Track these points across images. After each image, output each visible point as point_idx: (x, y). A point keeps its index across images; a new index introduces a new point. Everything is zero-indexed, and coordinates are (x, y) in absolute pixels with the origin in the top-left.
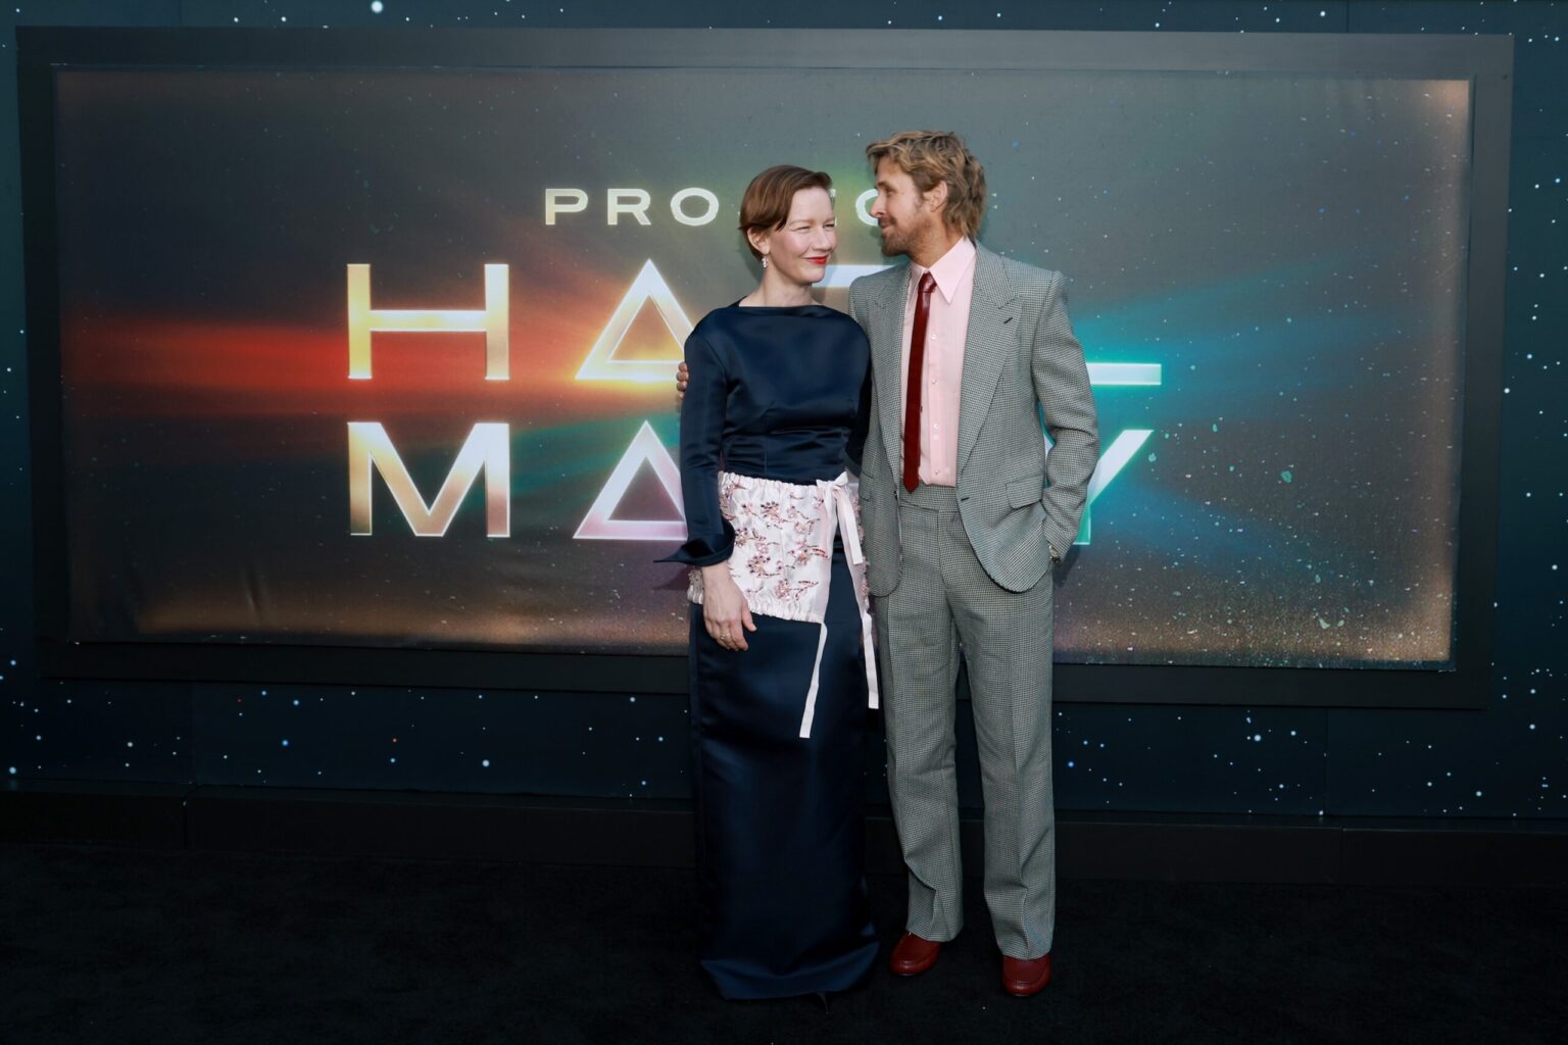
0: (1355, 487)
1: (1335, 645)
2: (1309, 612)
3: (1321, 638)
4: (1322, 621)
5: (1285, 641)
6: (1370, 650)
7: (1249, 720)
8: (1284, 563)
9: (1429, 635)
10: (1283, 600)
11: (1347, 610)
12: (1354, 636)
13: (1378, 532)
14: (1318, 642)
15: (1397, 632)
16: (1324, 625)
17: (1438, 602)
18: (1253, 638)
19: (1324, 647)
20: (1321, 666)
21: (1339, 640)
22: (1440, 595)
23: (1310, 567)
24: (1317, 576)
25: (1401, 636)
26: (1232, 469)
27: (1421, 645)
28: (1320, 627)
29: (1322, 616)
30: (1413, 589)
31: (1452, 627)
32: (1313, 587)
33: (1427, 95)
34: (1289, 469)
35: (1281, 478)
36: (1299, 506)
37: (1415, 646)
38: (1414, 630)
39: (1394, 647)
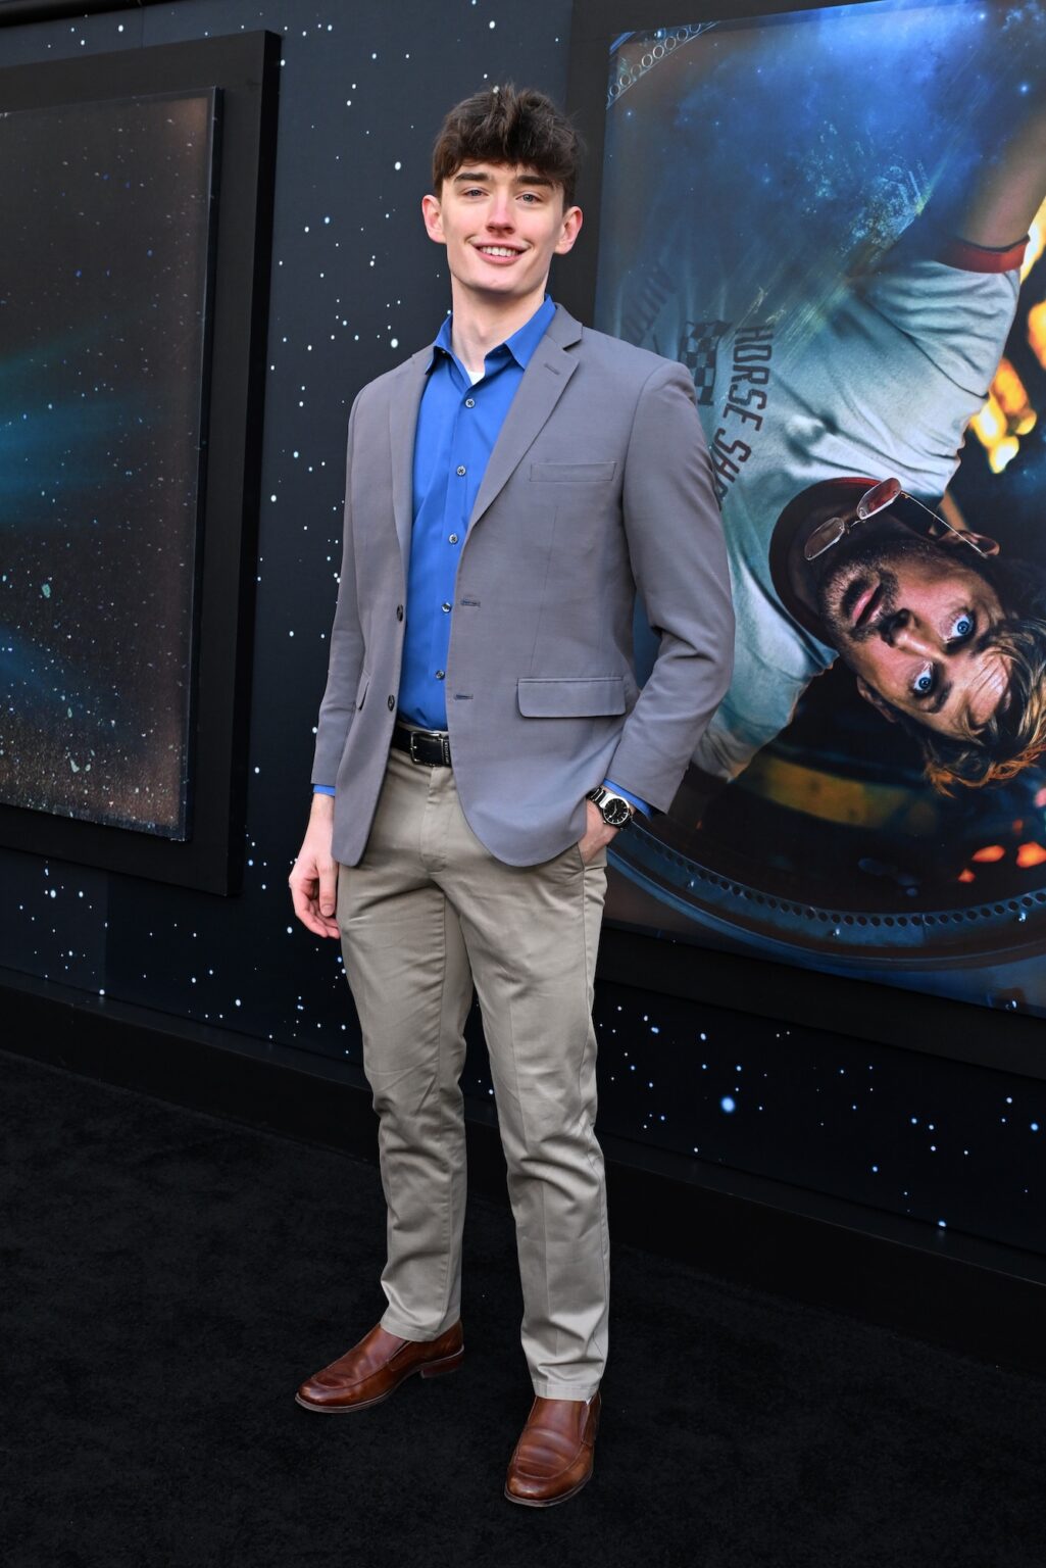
0: (101, 607)
1: (83, 793)
2: (63, 752)
3: (72, 781)
4: (73, 763)
5: (44, 781)
6: (112, 803)
7: (46, 871)
8: (43, 691)
9: (161, 794)
10: (42, 734)
11: (93, 753)
12: (99, 784)
13: (119, 663)
14: (70, 786)
15: (135, 785)
16: (75, 769)
17: (171, 754)
18: (20, 774)
19: (74, 794)
20: (72, 815)
21: (86, 788)
22: (171, 747)
23: (63, 698)
24: (69, 710)
25: (137, 790)
26: (4, 578)
27: (155, 805)
28: (71, 769)
29: (73, 757)
30: (148, 735)
31: (182, 786)
32: (66, 722)
33: (170, 121)
34: (47, 582)
35: (42, 593)
36: (56, 627)
37: (149, 805)
38: (149, 786)
39: (131, 803)
